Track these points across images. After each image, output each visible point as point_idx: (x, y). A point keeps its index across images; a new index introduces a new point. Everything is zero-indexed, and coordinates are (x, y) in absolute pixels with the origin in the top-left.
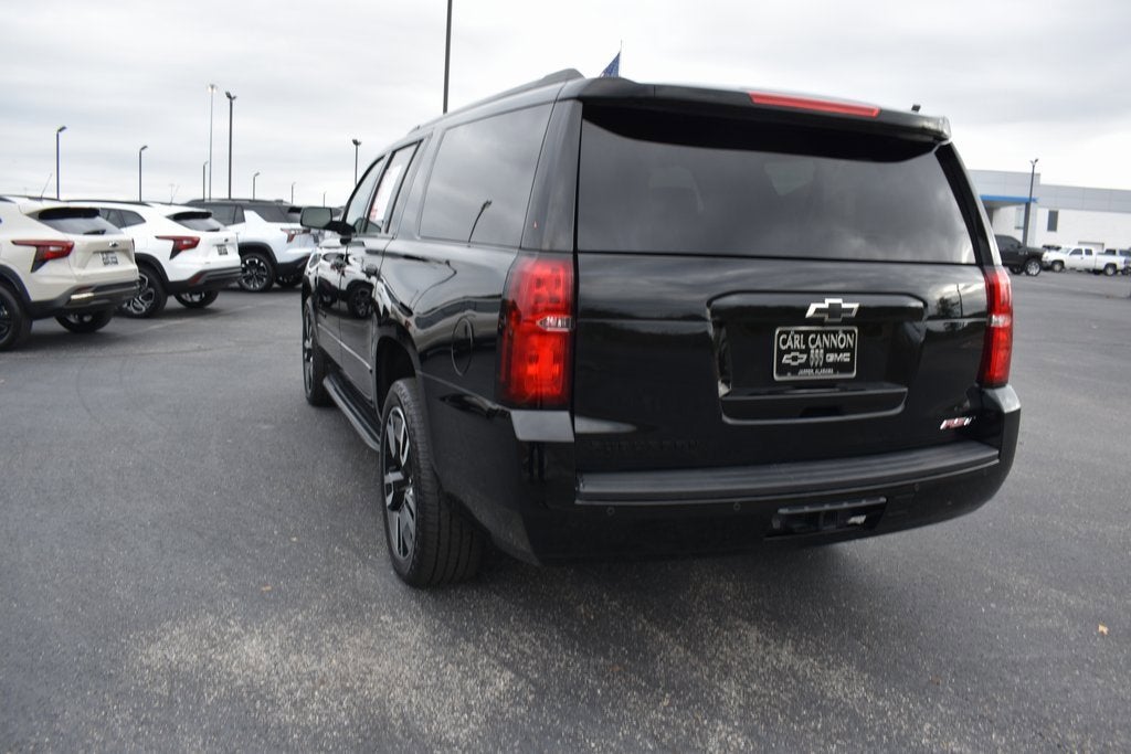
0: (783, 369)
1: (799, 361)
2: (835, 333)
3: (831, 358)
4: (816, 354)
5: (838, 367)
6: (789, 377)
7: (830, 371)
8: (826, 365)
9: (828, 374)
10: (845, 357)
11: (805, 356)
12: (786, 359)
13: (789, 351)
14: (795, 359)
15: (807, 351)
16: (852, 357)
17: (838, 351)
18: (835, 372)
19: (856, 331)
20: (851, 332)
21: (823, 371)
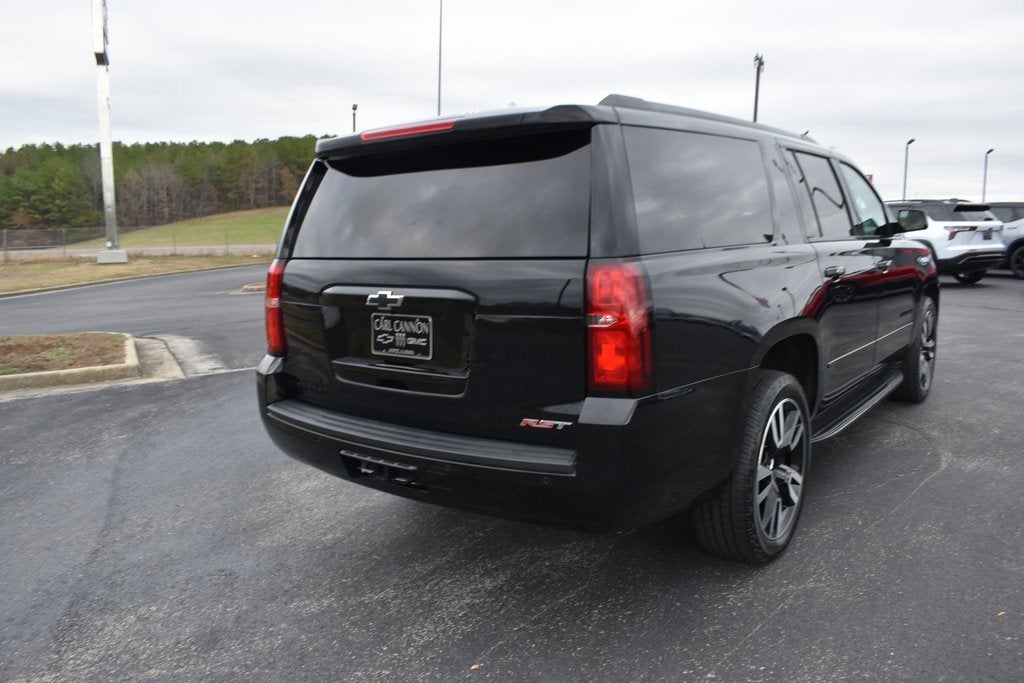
0: (379, 346)
1: (389, 341)
2: (413, 320)
3: (412, 341)
4: (400, 337)
5: (417, 349)
6: (383, 353)
7: (411, 352)
8: (409, 347)
9: (409, 354)
10: (421, 342)
11: (392, 337)
12: (380, 338)
13: (381, 332)
14: (385, 339)
15: (392, 333)
16: (428, 342)
17: (417, 336)
18: (416, 354)
19: (430, 320)
20: (426, 321)
21: (406, 352)
